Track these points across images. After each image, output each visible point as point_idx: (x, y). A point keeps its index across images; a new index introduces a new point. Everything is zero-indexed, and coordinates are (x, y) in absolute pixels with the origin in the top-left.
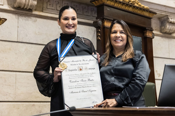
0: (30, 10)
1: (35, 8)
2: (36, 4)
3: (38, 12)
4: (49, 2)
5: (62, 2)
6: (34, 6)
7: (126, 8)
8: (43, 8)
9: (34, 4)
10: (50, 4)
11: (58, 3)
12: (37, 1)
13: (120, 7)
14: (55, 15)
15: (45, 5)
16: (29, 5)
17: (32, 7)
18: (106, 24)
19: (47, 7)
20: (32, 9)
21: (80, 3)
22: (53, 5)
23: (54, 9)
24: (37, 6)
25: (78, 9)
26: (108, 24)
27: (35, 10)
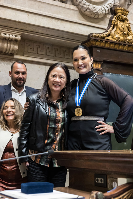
0: (12, 54)
1: (16, 53)
2: (18, 49)
3: (19, 56)
4: (30, 46)
5: (43, 46)
6: (15, 50)
7: (120, 47)
8: (24, 52)
9: (15, 49)
10: (31, 48)
11: (38, 46)
12: (18, 45)
13: (112, 47)
14: (36, 58)
15: (26, 49)
16: (11, 49)
17: (14, 52)
18: (95, 66)
19: (28, 51)
20: (13, 53)
21: (60, 46)
22: (34, 49)
23: (35, 53)
24: (18, 50)
25: (59, 52)
26: (97, 66)
27: (17, 54)
